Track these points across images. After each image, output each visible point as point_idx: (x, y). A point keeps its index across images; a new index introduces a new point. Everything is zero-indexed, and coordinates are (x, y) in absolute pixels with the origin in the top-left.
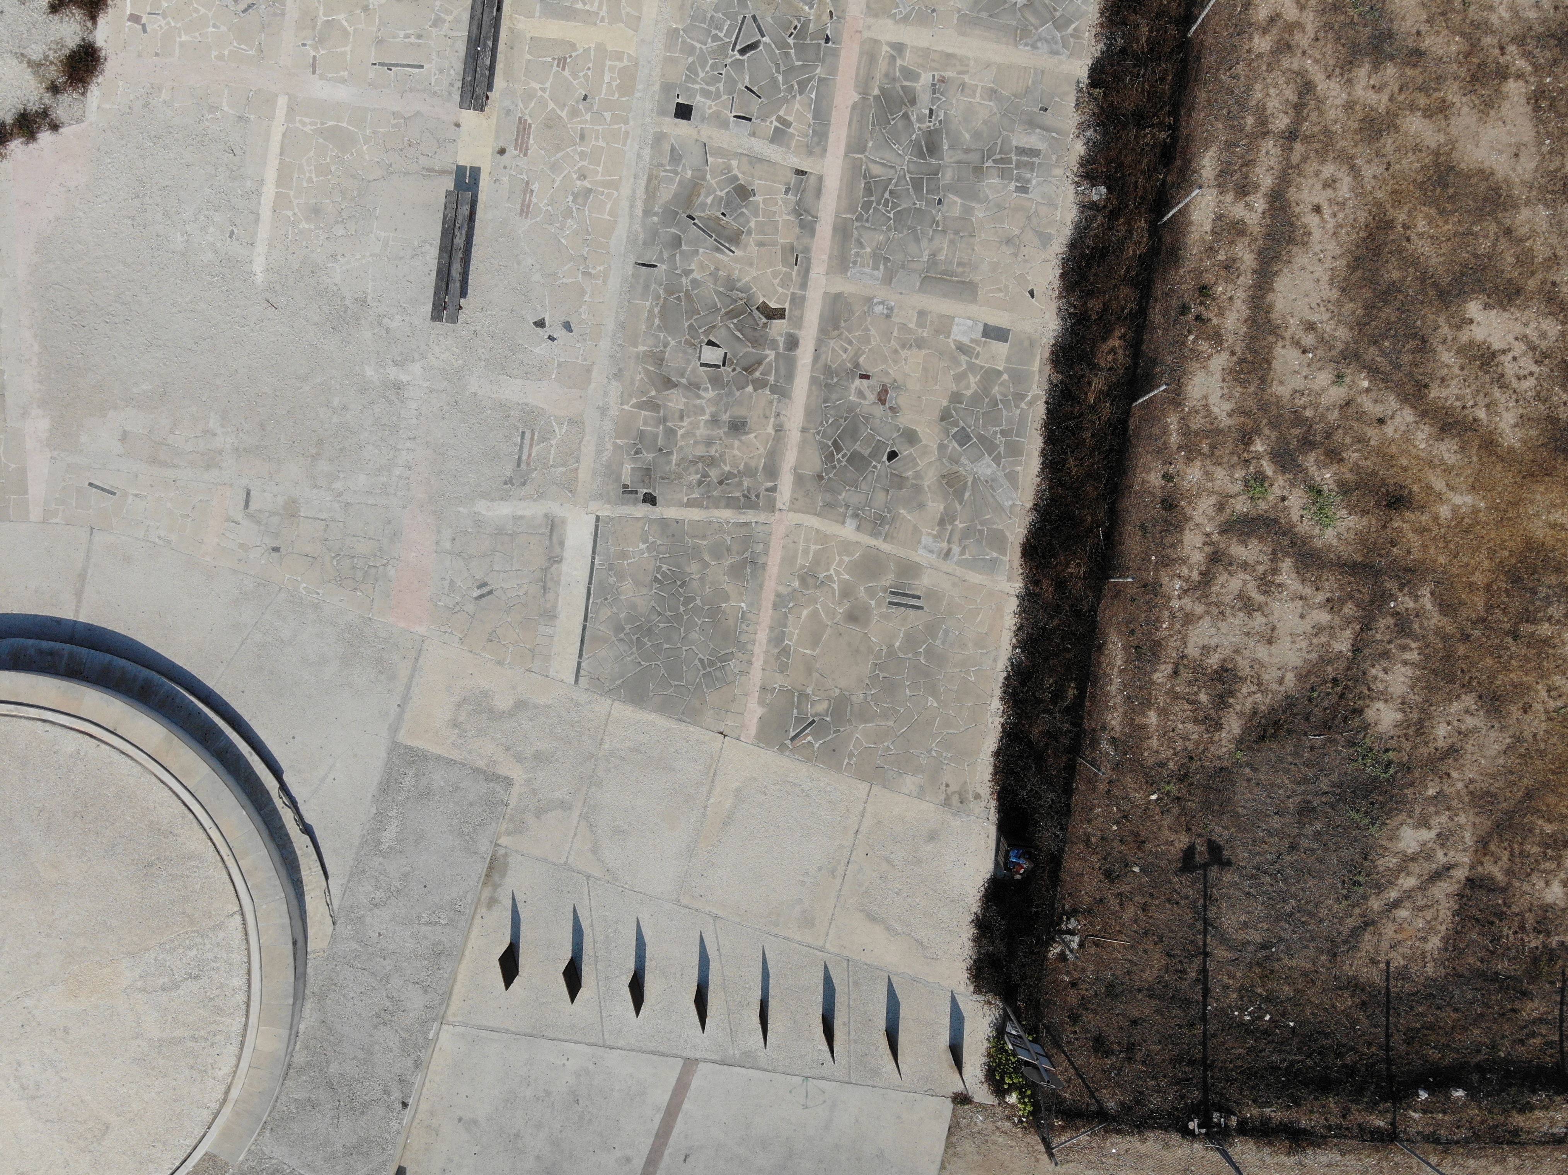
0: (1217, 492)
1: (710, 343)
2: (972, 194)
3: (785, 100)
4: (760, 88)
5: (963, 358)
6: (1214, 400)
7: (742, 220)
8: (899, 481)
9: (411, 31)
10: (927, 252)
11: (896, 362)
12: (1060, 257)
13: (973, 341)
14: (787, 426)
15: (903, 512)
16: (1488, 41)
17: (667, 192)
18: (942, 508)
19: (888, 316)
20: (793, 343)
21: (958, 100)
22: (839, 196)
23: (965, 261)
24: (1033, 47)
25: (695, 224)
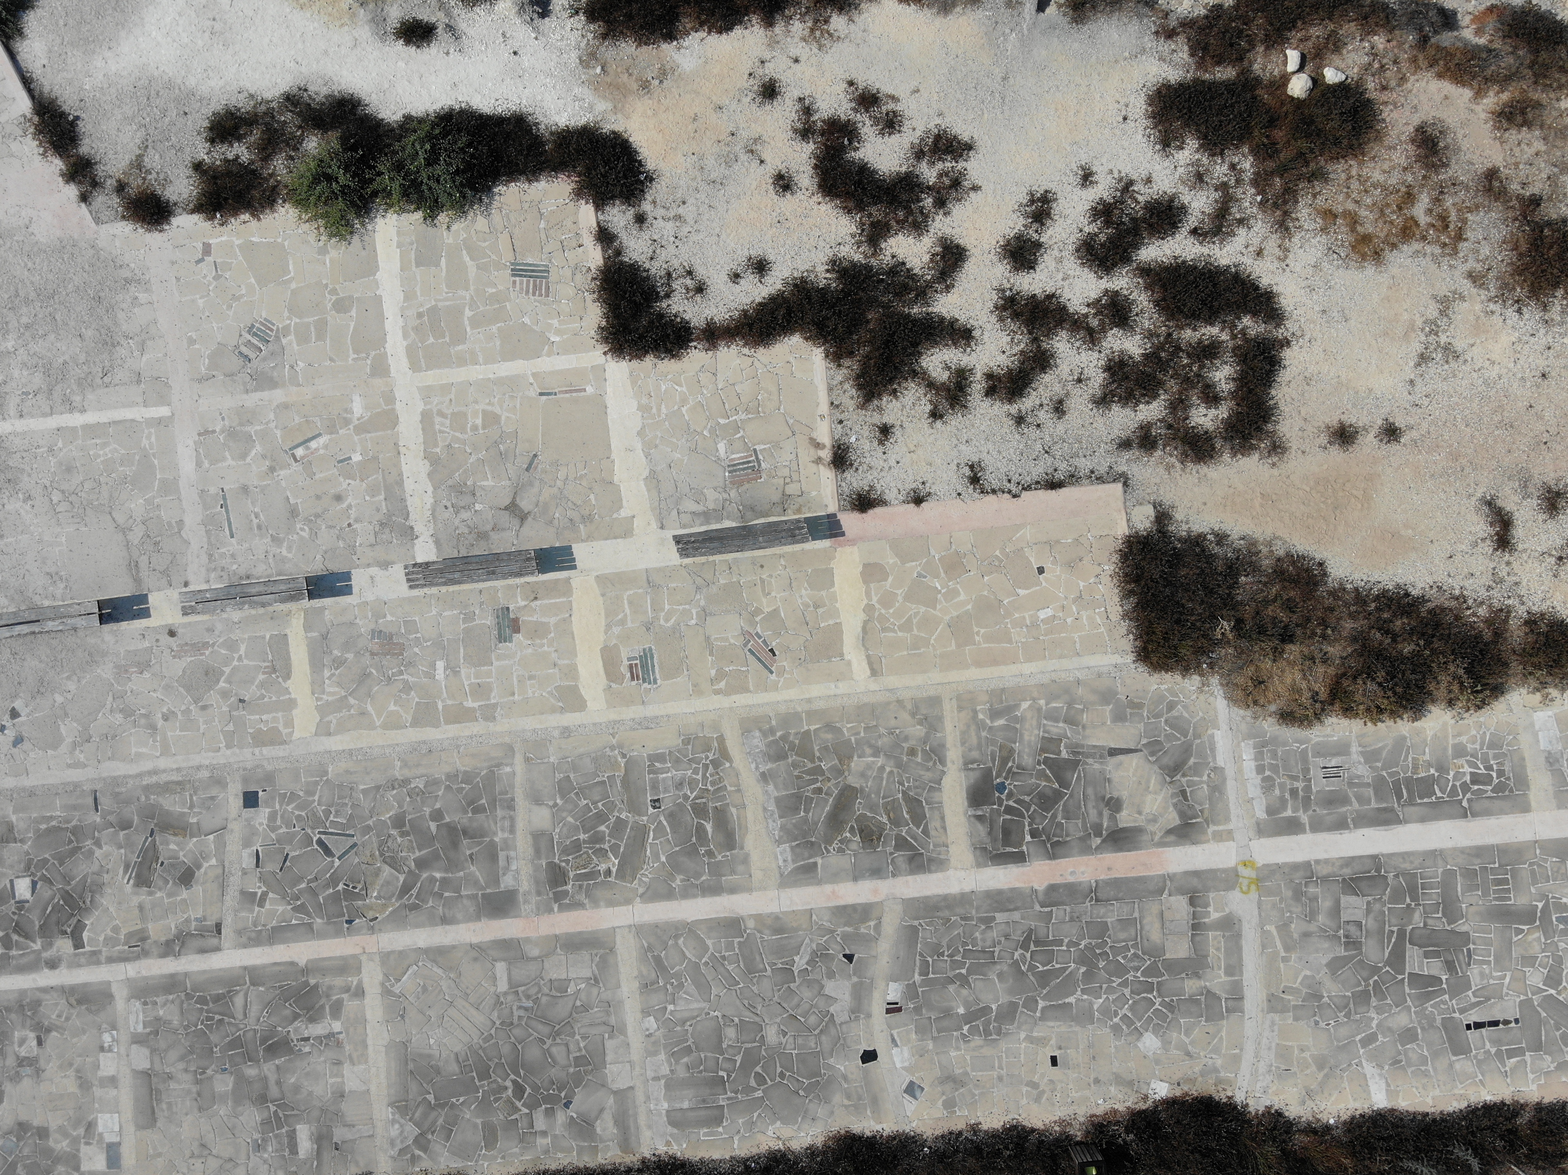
1: (34, 884)
2: (238, 1096)
3: (283, 894)
4: (289, 867)
5: (81, 1131)
7: (161, 883)
9: (262, 518)
10: (173, 1070)
11: (61, 1067)
13: (100, 1135)
17: (172, 804)
19: (102, 1049)
20: (53, 965)
21: (325, 1062)
22: (205, 972)
23: (174, 1109)
24: (394, 1122)
25: (147, 838)
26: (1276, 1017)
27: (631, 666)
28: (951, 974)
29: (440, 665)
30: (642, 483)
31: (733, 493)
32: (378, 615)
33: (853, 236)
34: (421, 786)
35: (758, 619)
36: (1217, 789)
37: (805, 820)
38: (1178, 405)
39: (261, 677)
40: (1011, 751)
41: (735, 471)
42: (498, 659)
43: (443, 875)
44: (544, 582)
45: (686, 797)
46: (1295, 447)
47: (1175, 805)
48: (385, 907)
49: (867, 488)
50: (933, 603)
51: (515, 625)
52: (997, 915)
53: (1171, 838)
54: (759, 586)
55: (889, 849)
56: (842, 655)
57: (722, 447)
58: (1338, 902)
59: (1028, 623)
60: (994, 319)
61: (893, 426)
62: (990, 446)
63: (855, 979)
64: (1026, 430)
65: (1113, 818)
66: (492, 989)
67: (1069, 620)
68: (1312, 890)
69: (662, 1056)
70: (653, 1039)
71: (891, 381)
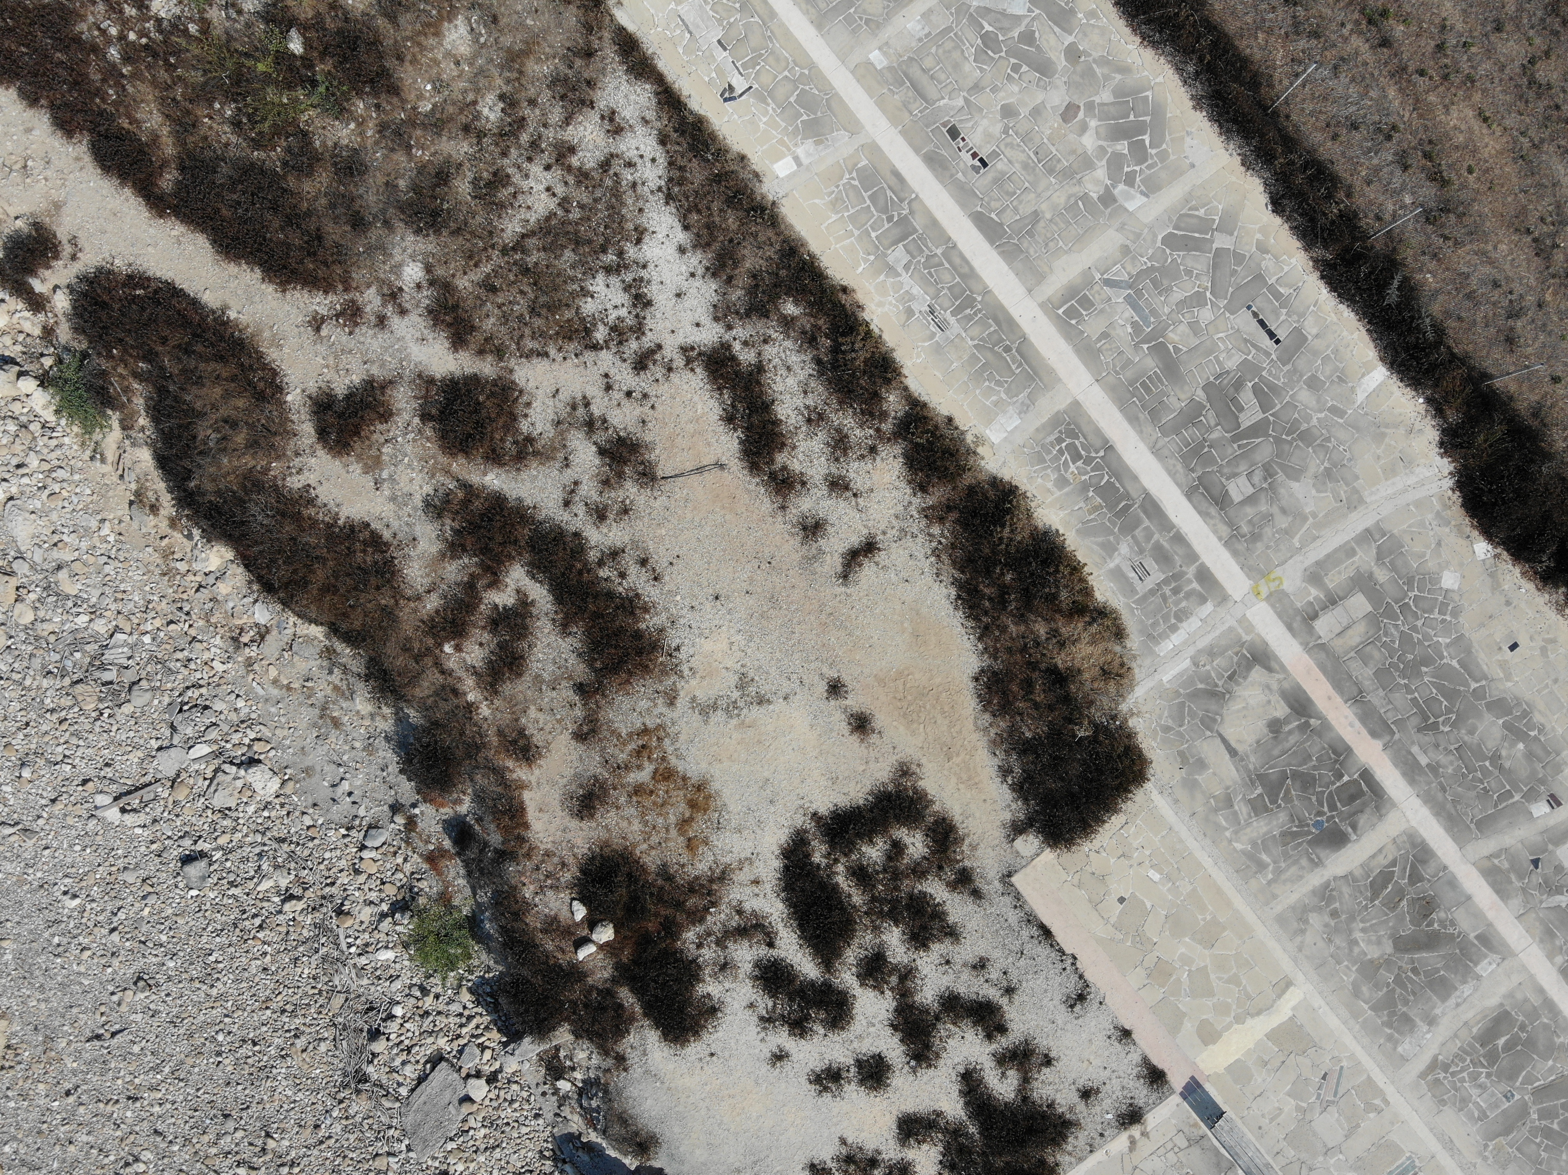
26: (1365, 494)
28: (1496, 772)
35: (1304, 1105)
36: (1211, 652)
37: (1446, 967)
38: (918, 870)
40: (1283, 834)
45: (1488, 1075)
46: (895, 757)
47: (1245, 678)
49: (1142, 1080)
50: (1203, 970)
52: (1424, 763)
53: (1274, 665)
54: (1278, 1120)
55: (1427, 885)
56: (1292, 1019)
58: (1243, 503)
59: (1170, 883)
60: (941, 1061)
61: (1078, 1090)
62: (1045, 1002)
63: (1550, 847)
64: (1015, 980)
65: (1287, 720)
67: (1148, 853)
68: (1245, 529)
71: (1044, 1116)
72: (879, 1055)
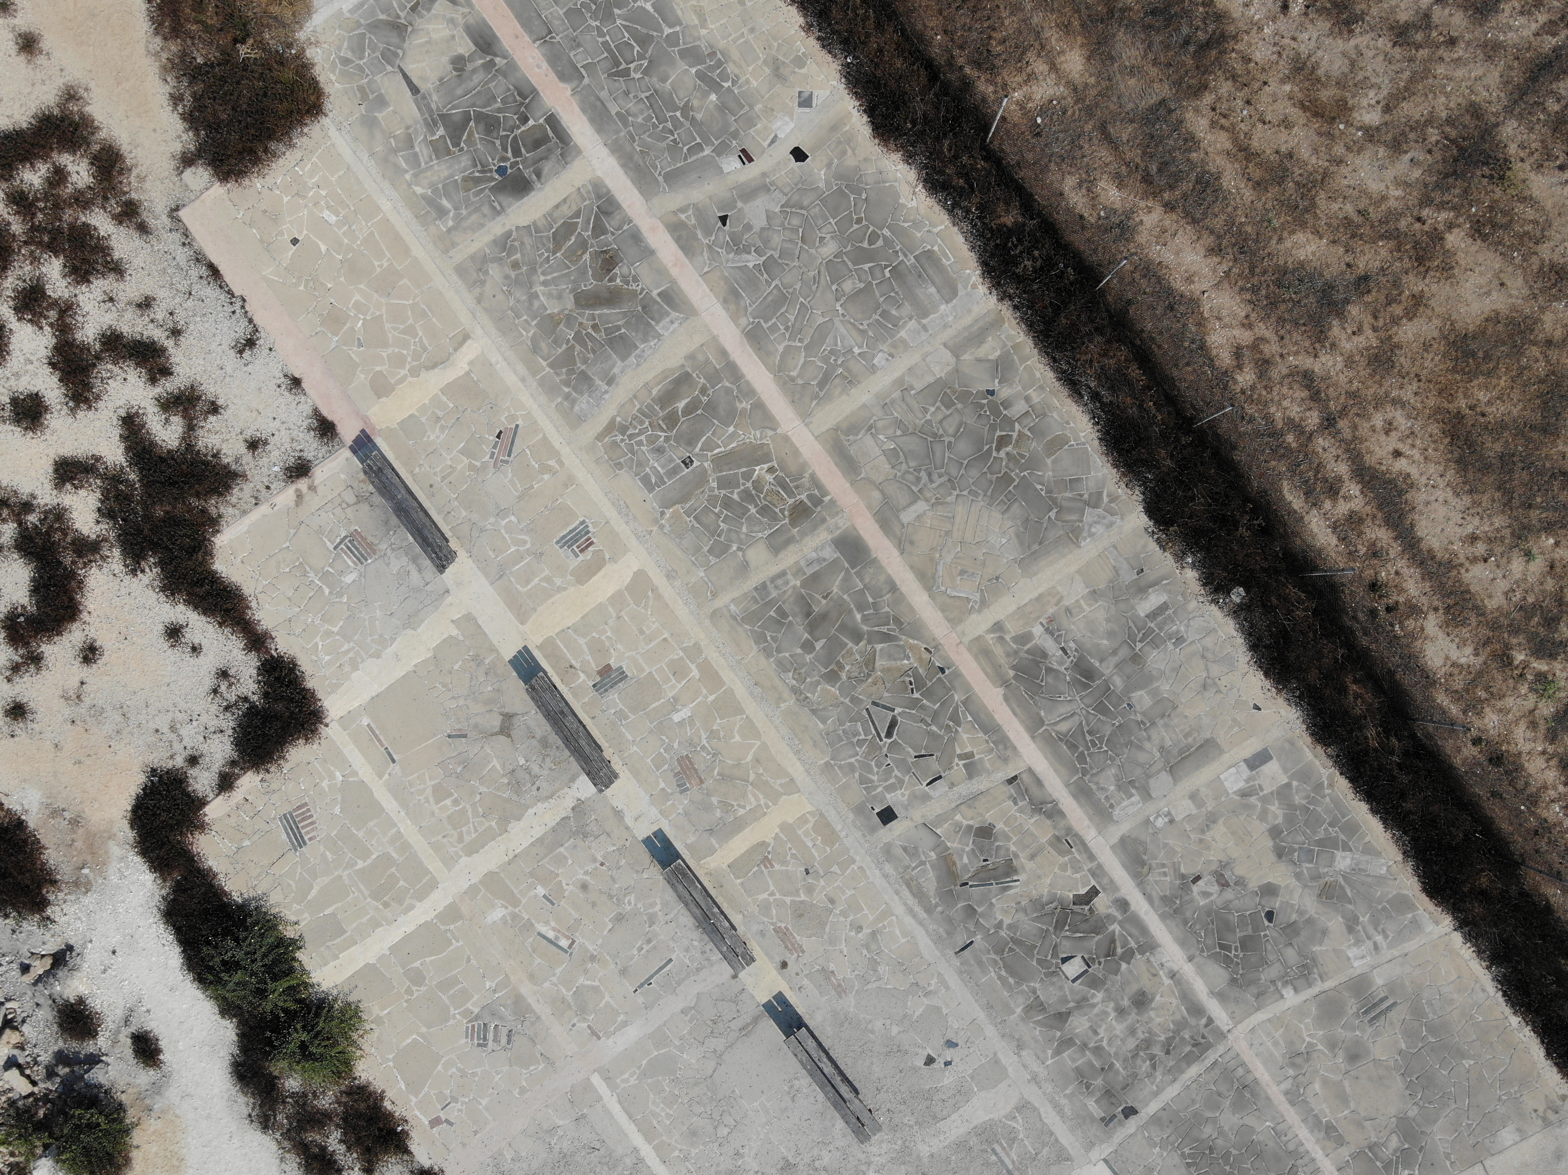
0: (1521, 717)
1: (1065, 960)
2: (1146, 680)
3: (952, 740)
4: (926, 748)
5: (1253, 800)
6: (1454, 655)
7: (1002, 852)
8: (1291, 930)
9: (640, 943)
10: (1155, 750)
11: (1208, 848)
12: (1252, 663)
13: (1247, 780)
14: (1176, 968)
15: (1316, 948)
16: (1403, 224)
17: (930, 882)
18: (1340, 919)
19: (1172, 821)
20: (1123, 905)
21: (1074, 623)
22: (1056, 771)
23: (1188, 729)
24: (1091, 535)
25: (971, 886)
27: (582, 551)
28: (687, 124)
29: (677, 717)
30: (420, 630)
31: (383, 546)
32: (665, 795)
33: (100, 567)
34: (791, 674)
35: (478, 464)
37: (627, 325)
38: (82, 201)
39: (777, 867)
40: (465, 179)
41: (362, 555)
42: (643, 670)
43: (856, 612)
44: (553, 667)
45: (667, 439)
46: (62, 80)
47: (429, 10)
48: (912, 647)
49: (312, 433)
50: (378, 320)
51: (605, 671)
52: (613, 113)
54: (449, 479)
55: (610, 238)
56: (467, 374)
57: (349, 579)
59: (346, 227)
60: (101, 404)
61: (246, 440)
62: (214, 346)
63: (739, 204)
64: (182, 322)
65: (471, 58)
66: (930, 514)
67: (323, 193)
69: (903, 334)
70: (892, 350)
71: (206, 464)
72: (37, 394)
